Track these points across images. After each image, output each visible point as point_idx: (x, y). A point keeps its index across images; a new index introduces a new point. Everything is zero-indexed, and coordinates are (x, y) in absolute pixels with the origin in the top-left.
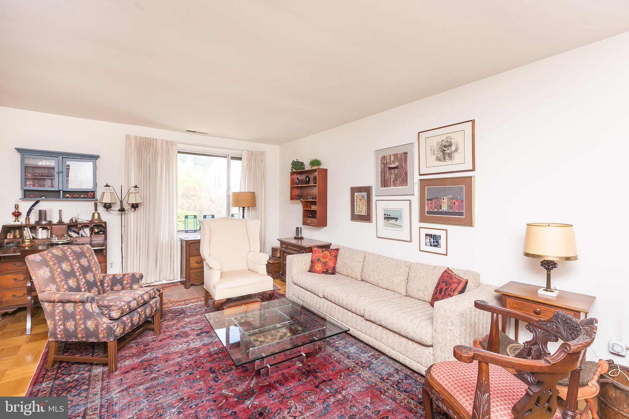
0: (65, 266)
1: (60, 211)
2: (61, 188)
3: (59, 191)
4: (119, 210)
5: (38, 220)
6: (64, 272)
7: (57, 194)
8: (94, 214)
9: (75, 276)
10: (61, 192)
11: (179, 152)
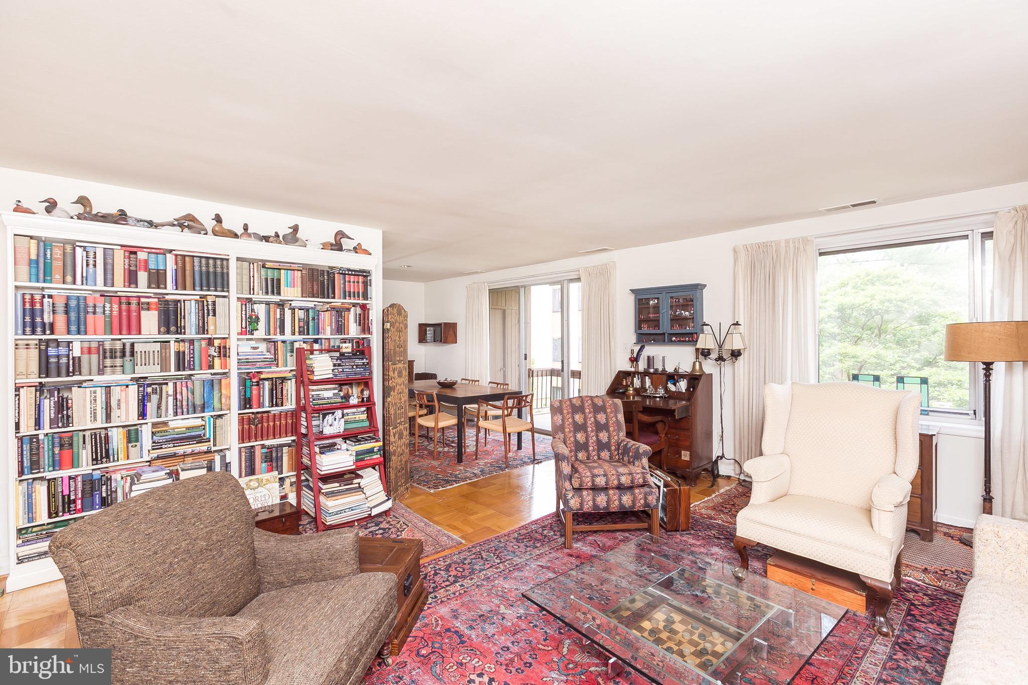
0: (579, 418)
1: (663, 358)
2: (665, 331)
3: (664, 334)
4: (716, 360)
5: (646, 367)
6: (575, 423)
7: (660, 337)
8: (694, 363)
9: (586, 431)
10: (666, 334)
11: (821, 254)
